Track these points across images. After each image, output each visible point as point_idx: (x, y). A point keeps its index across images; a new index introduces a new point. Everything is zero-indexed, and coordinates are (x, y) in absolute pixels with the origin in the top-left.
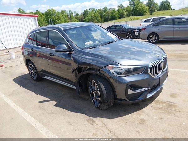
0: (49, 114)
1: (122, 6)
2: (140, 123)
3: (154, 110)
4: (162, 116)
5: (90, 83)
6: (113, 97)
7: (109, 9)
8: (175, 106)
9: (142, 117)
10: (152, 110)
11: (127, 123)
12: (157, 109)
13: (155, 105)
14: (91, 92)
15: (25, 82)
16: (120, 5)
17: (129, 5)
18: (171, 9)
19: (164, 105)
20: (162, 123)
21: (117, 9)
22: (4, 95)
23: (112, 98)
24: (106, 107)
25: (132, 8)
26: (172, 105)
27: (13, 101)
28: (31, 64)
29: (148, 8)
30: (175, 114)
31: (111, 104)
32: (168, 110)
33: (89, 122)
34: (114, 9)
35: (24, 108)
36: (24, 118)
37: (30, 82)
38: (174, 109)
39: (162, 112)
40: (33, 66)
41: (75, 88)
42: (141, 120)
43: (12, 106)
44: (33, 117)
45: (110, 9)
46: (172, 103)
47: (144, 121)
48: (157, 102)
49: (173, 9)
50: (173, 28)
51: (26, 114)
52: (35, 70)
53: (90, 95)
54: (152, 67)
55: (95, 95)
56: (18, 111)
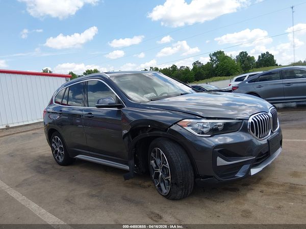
0: (82, 209)
1: (200, 63)
2: (244, 216)
3: (264, 197)
4: (280, 204)
5: (152, 154)
6: (193, 175)
7: (179, 68)
8: (302, 189)
9: (246, 207)
10: (262, 196)
11: (219, 216)
12: (269, 195)
13: (267, 189)
14: (154, 170)
15: (45, 167)
16: (197, 62)
17: (210, 61)
18: (277, 65)
19: (281, 188)
20: (280, 214)
21: (191, 67)
22: (7, 187)
23: (191, 174)
24: (180, 192)
25: (214, 66)
26: (295, 188)
27: (21, 193)
28: (56, 137)
29: (239, 63)
30: (302, 200)
31: (190, 186)
32: (290, 195)
33: (151, 218)
34: (187, 67)
35: (40, 203)
36: (39, 217)
37: (53, 167)
38: (299, 193)
39: (279, 198)
40: (59, 139)
41: (127, 168)
42: (244, 211)
43: (20, 201)
44: (55, 216)
45: (181, 67)
46: (294, 184)
47: (250, 213)
48: (269, 184)
49: (278, 64)
50: (283, 84)
51: (43, 211)
52: (62, 146)
53: (153, 176)
54: (253, 121)
55: (161, 174)
56: (29, 208)
